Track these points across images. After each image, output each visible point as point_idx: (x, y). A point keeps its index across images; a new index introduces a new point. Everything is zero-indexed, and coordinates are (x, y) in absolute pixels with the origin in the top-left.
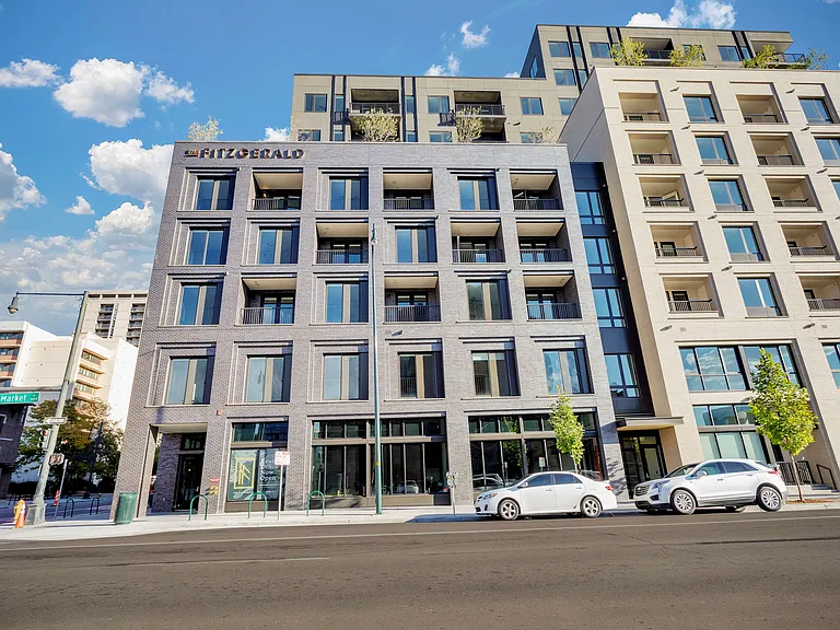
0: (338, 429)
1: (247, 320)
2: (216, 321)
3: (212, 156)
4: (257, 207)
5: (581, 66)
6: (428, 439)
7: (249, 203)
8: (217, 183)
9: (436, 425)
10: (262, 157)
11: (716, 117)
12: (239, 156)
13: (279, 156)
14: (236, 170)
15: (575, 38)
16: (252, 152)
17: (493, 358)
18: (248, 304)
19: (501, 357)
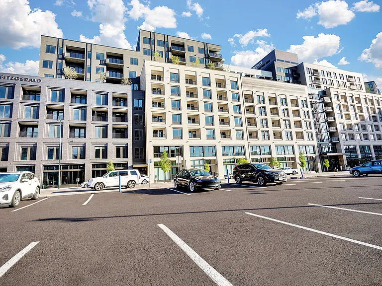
0: (52, 168)
1: (21, 136)
2: (9, 136)
3: (5, 78)
4: (24, 98)
5: (153, 48)
6: (80, 170)
7: (20, 97)
8: (7, 88)
9: (83, 166)
10: (25, 81)
11: (178, 81)
12: (16, 80)
13: (32, 81)
14: (15, 85)
15: (152, 37)
16: (21, 79)
17: (101, 148)
18: (21, 130)
19: (104, 148)
